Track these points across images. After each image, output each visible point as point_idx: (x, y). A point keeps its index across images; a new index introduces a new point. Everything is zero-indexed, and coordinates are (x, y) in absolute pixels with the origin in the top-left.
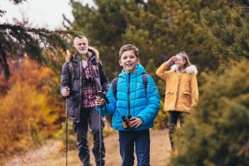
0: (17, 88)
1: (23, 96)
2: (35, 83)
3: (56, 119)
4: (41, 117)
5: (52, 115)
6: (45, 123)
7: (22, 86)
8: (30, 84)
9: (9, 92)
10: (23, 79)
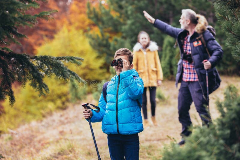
0: (64, 32)
1: (70, 41)
2: (81, 28)
3: (103, 63)
4: (88, 62)
5: (99, 59)
6: (92, 67)
7: (69, 31)
8: (78, 28)
9: (56, 36)
10: (71, 24)
